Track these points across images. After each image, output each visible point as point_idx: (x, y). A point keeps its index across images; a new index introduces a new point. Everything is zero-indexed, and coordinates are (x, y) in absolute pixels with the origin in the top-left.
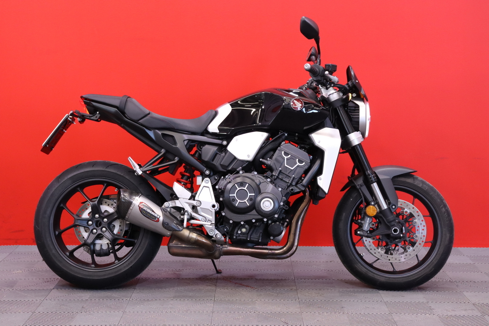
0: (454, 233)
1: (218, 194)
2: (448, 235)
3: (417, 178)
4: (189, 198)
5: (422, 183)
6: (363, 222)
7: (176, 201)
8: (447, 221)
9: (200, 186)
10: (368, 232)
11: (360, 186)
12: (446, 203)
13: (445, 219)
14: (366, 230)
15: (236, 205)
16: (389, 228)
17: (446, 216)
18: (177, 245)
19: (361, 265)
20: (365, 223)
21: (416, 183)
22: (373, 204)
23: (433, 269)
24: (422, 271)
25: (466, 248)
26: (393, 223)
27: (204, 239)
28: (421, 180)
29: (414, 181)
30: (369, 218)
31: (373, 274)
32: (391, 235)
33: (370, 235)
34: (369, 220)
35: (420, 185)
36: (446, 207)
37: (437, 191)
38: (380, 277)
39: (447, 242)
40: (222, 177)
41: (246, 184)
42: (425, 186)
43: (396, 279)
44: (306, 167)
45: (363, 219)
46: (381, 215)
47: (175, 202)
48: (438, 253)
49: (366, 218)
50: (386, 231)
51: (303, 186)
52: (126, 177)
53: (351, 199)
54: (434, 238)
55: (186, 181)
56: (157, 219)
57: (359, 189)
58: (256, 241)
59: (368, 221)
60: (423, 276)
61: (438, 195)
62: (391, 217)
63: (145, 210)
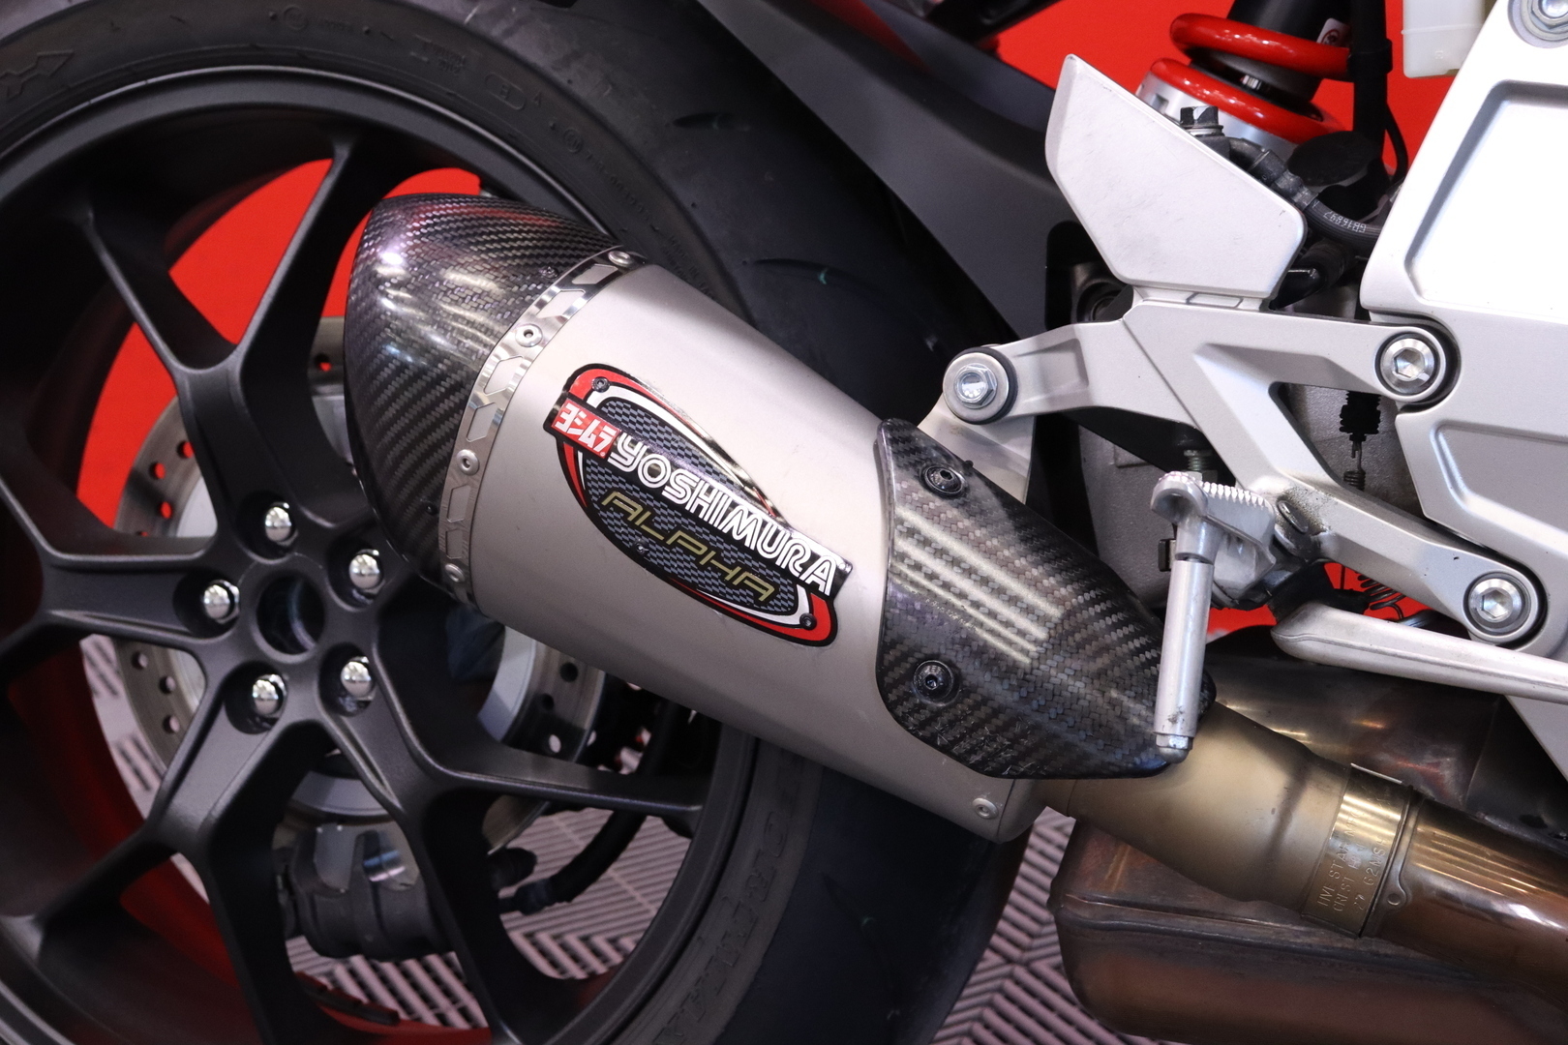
4: (1266, 281)
7: (1091, 333)
9: (1438, 87)
18: (1164, 923)
27: (1521, 886)
47: (1074, 346)
52: (513, 43)
55: (1290, 49)
56: (804, 606)
63: (646, 480)
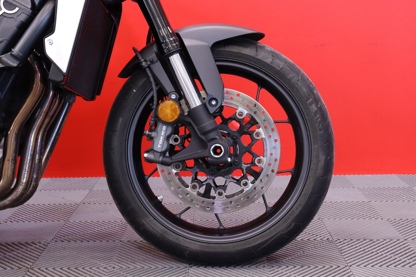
0: (334, 153)
2: (322, 158)
3: (262, 48)
5: (273, 56)
6: (153, 134)
8: (321, 131)
10: (167, 154)
11: (149, 63)
12: (319, 94)
13: (317, 125)
14: (160, 151)
16: (204, 145)
17: (319, 120)
19: (153, 219)
20: (158, 136)
21: (261, 56)
22: (173, 98)
23: (293, 224)
24: (271, 229)
25: (356, 176)
26: (212, 135)
28: (272, 52)
29: (257, 52)
30: (164, 126)
31: (177, 236)
32: (209, 159)
33: (168, 160)
34: (166, 131)
35: (269, 60)
36: (320, 103)
37: (303, 72)
38: (190, 243)
39: (320, 171)
42: (277, 61)
43: (222, 245)
44: (23, 17)
45: (154, 128)
46: (189, 120)
48: (302, 194)
49: (160, 125)
50: (200, 151)
51: (15, 57)
53: (135, 91)
54: (296, 165)
57: (147, 69)
59: (163, 133)
60: (274, 238)
61: (304, 79)
62: (208, 124)
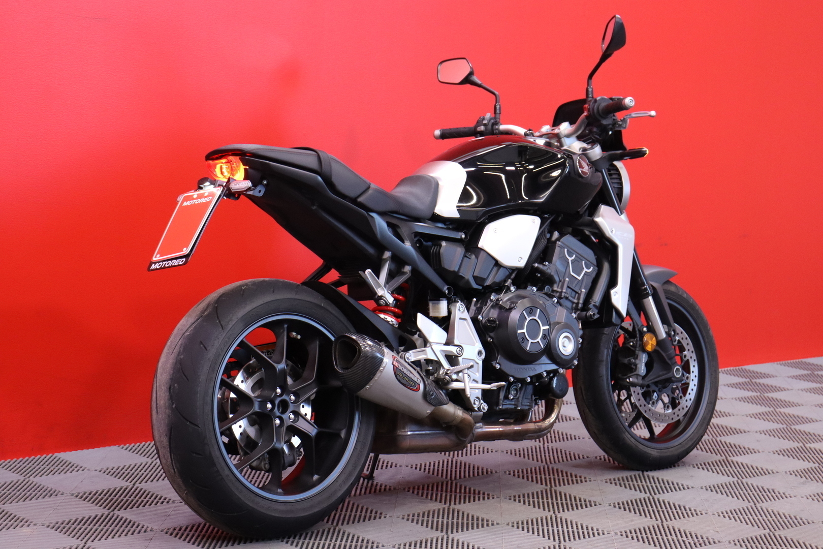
1: (482, 329)
4: (445, 342)
7: (427, 349)
14: (643, 375)
15: (528, 349)
16: (668, 368)
20: (640, 363)
22: (646, 331)
26: (674, 360)
29: (677, 289)
30: (644, 355)
32: (673, 379)
34: (645, 358)
35: (685, 296)
40: (475, 299)
41: (537, 310)
44: (594, 274)
45: (637, 356)
46: (658, 348)
47: (426, 351)
49: (641, 354)
56: (417, 386)
58: (511, 409)
59: (643, 360)
63: (401, 370)
